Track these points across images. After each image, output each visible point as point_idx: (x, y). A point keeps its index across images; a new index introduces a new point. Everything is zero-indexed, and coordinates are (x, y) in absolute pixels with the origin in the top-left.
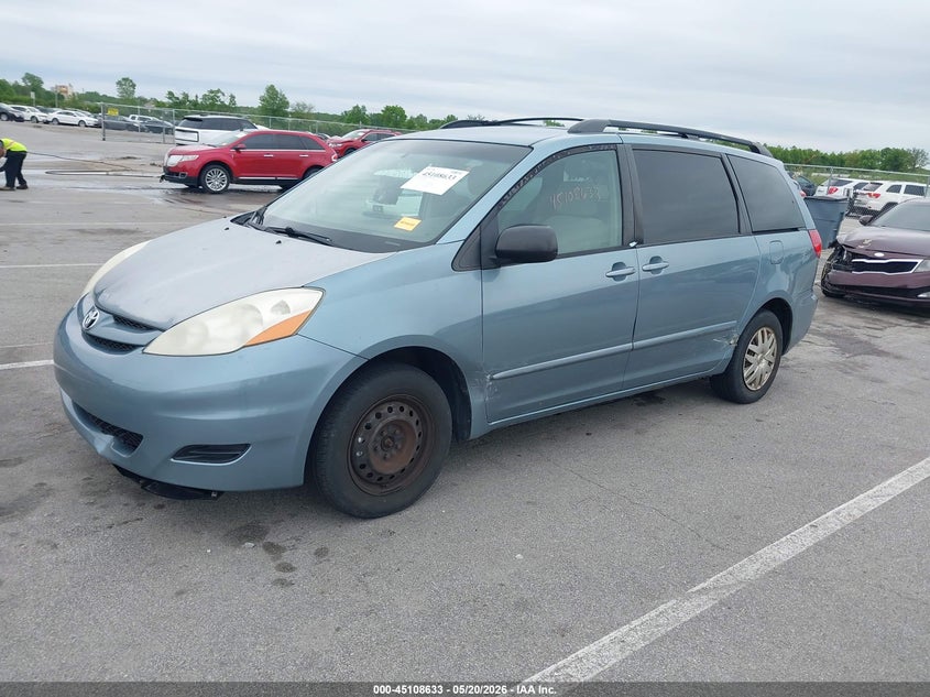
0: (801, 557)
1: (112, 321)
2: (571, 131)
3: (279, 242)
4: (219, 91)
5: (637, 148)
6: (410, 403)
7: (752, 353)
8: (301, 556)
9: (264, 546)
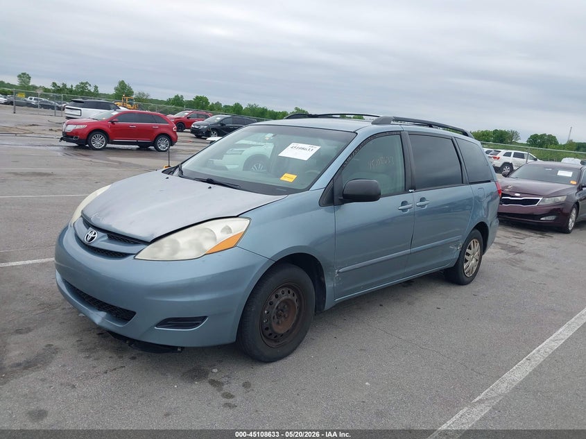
0: (527, 379)
1: (106, 238)
2: (373, 123)
3: (210, 188)
4: (87, 83)
5: (411, 134)
6: (294, 289)
7: (468, 254)
8: (234, 387)
9: (209, 382)
